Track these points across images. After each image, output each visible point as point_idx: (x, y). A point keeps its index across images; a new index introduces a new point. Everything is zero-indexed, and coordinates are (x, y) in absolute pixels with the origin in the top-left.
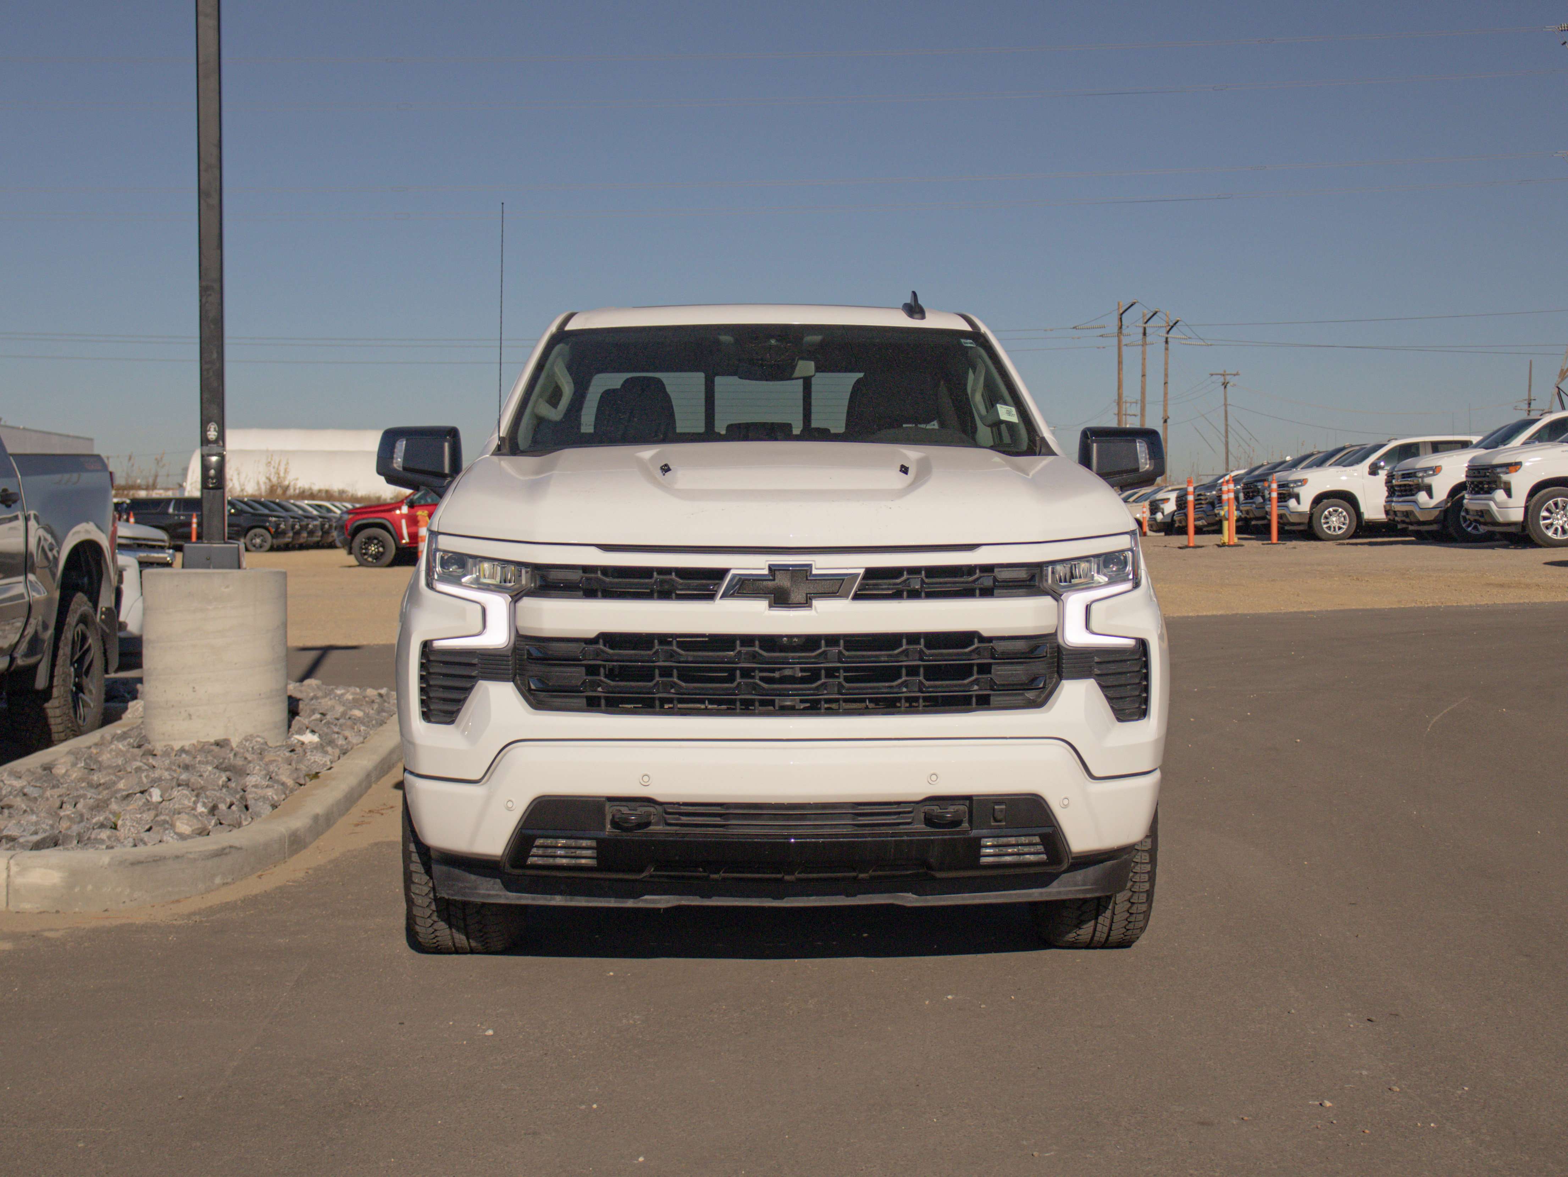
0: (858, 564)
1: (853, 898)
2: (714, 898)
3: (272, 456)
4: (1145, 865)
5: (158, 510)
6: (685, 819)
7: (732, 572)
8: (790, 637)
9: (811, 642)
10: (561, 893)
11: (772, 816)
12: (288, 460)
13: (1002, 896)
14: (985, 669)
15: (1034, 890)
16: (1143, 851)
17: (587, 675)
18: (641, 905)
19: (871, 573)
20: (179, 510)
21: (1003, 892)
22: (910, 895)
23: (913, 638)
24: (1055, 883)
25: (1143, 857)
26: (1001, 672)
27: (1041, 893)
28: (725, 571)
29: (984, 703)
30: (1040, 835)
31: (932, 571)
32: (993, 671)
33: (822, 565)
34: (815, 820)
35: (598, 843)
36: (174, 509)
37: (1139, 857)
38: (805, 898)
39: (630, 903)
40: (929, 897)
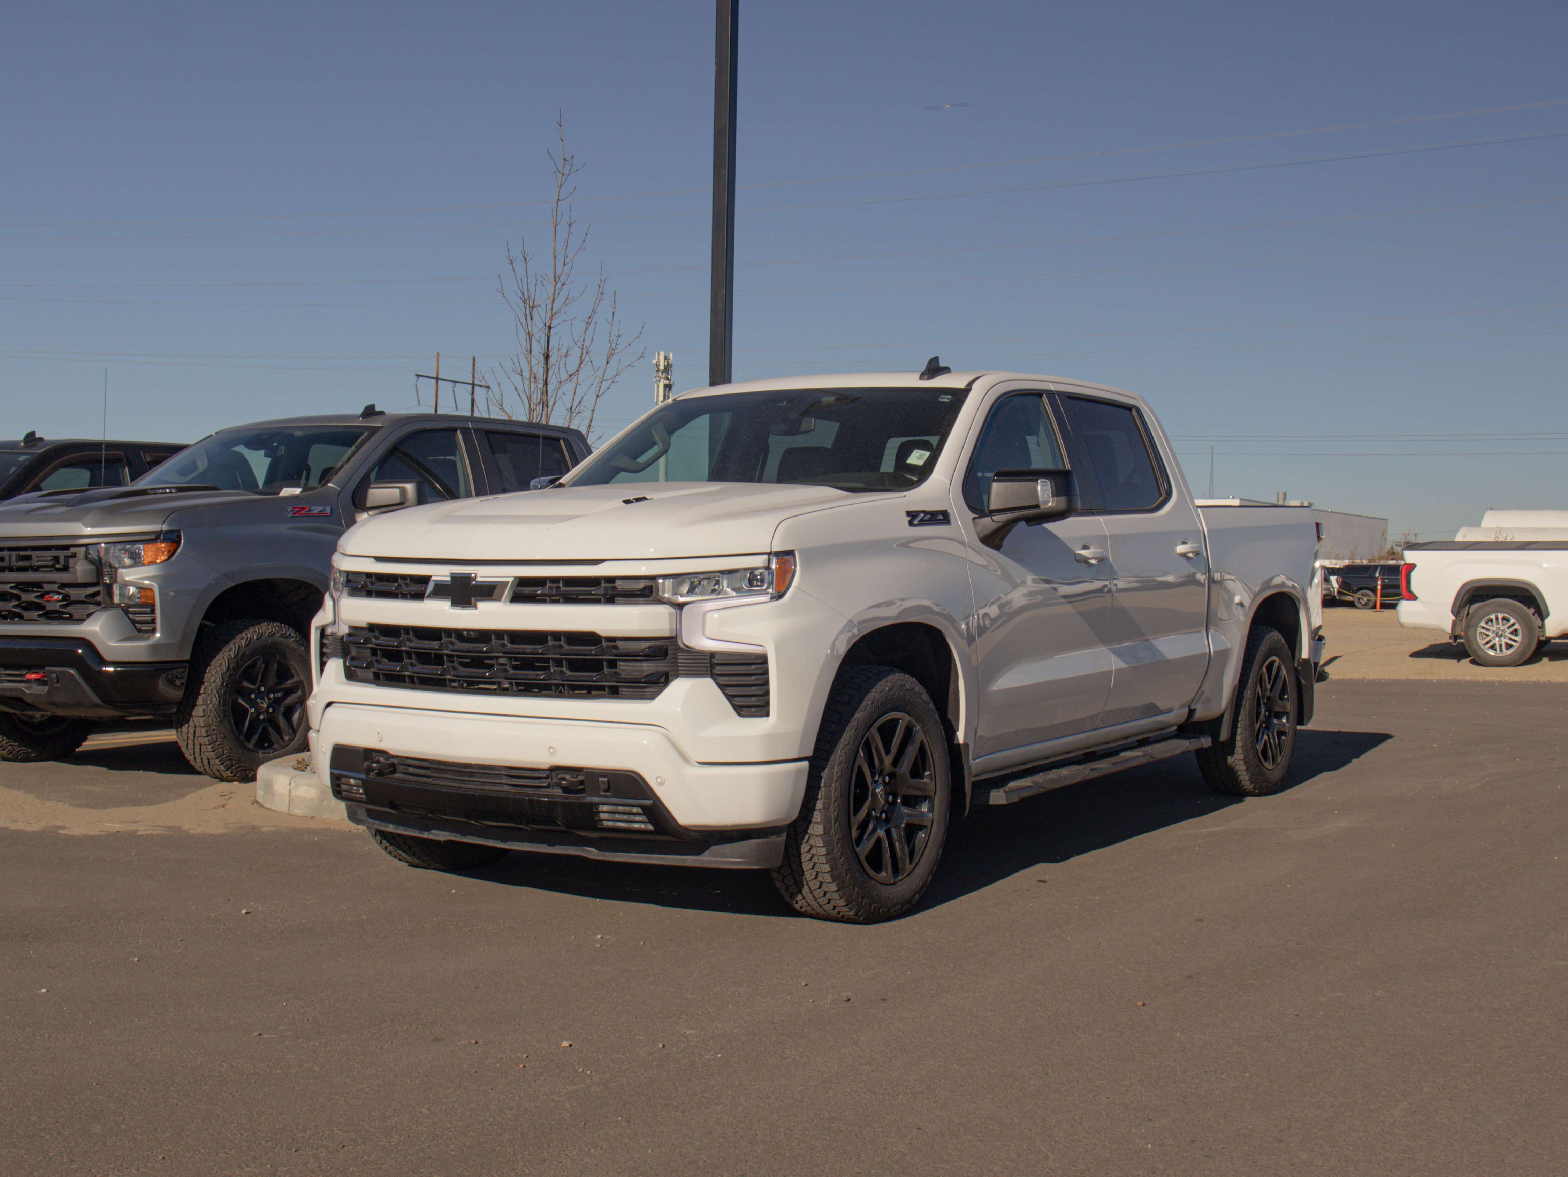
0: (508, 574)
1: (553, 847)
2: (468, 837)
3: (1500, 531)
4: (820, 849)
5: (1367, 575)
6: (411, 770)
7: (433, 578)
8: (468, 630)
9: (484, 636)
10: (393, 823)
11: (470, 774)
12: (1513, 534)
13: (662, 858)
14: (613, 664)
15: (688, 857)
16: (817, 836)
17: (372, 656)
18: (431, 837)
19: (522, 582)
20: (1384, 575)
21: (663, 856)
22: (593, 850)
23: (557, 635)
24: (707, 853)
25: (817, 842)
26: (625, 668)
27: (694, 861)
28: (429, 577)
29: (614, 693)
30: (642, 807)
31: (570, 581)
32: (618, 666)
33: (483, 574)
34: (480, 777)
35: (363, 783)
36: (1380, 574)
37: (813, 841)
38: (520, 843)
39: (425, 835)
40: (607, 853)
